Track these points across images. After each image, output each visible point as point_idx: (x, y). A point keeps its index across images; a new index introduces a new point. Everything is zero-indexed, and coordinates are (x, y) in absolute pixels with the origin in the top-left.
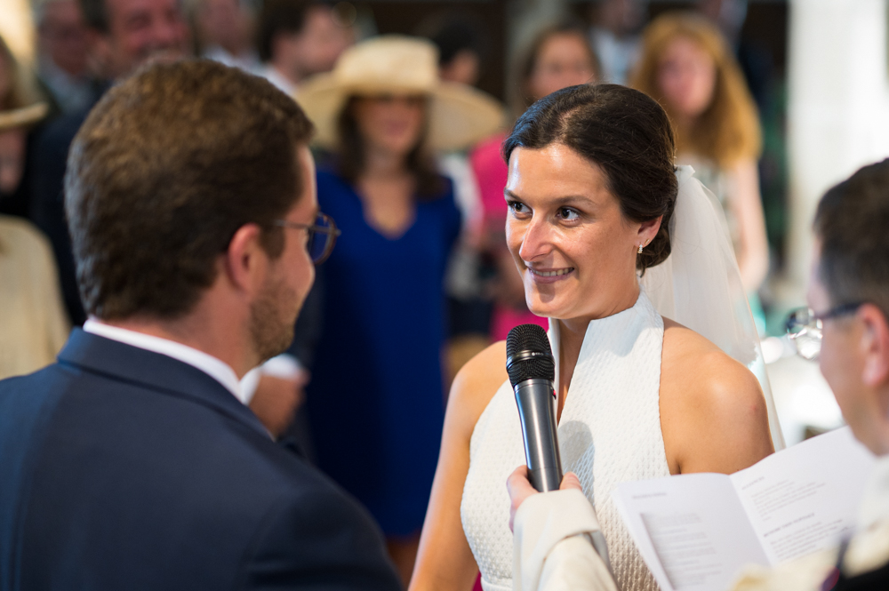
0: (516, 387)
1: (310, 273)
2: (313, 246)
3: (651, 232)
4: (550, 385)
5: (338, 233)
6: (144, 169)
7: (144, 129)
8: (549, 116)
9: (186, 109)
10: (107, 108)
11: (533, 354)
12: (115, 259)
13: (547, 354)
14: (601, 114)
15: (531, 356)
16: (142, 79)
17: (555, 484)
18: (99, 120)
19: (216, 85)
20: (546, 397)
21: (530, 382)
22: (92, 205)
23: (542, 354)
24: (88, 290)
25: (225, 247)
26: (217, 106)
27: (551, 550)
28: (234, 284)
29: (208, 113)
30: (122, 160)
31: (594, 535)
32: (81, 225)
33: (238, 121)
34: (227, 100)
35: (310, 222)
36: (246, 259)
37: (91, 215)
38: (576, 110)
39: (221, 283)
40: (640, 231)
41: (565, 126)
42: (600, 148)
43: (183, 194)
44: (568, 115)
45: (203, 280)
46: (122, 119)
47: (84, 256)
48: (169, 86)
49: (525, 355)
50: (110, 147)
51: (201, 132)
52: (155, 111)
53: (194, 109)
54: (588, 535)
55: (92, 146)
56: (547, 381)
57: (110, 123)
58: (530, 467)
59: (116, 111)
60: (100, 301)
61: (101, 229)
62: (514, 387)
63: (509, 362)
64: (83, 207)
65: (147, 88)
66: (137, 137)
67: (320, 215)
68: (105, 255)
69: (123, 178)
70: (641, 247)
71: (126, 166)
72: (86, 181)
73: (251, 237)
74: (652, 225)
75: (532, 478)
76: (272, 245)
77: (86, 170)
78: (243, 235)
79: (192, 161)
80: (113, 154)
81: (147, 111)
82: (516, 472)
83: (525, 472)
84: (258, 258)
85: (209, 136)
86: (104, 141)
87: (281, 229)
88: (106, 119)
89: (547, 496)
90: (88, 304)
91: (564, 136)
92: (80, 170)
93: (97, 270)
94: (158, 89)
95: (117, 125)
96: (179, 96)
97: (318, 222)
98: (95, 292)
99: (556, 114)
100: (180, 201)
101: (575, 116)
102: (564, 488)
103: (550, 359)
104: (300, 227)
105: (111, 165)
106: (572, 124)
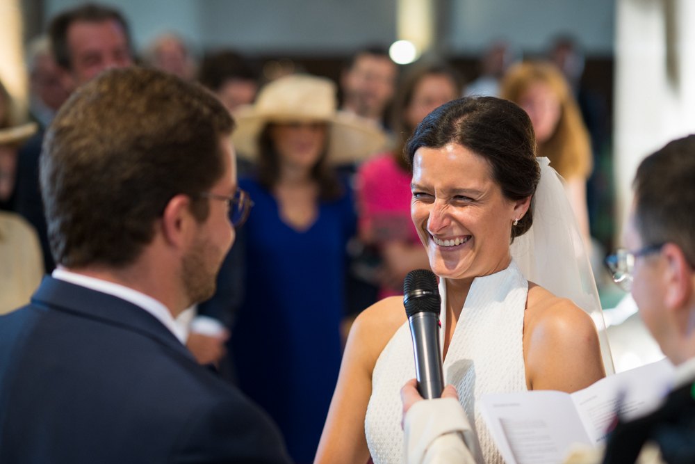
0: (411, 318)
1: (232, 235)
2: (233, 214)
3: (524, 208)
4: (437, 317)
5: (252, 204)
6: (100, 150)
7: (101, 119)
8: (445, 122)
9: (133, 105)
10: (74, 103)
11: (424, 293)
12: (77, 220)
13: (435, 293)
14: (485, 119)
15: (422, 294)
16: (101, 81)
17: (438, 393)
18: (67, 112)
19: (157, 87)
20: (434, 326)
21: (421, 314)
22: (60, 177)
23: (431, 293)
24: (57, 245)
25: (161, 213)
26: (158, 103)
27: (431, 443)
28: (169, 242)
29: (151, 108)
30: (83, 143)
31: (465, 434)
32: (51, 193)
33: (174, 115)
34: (165, 98)
35: (231, 196)
36: (178, 224)
37: (59, 185)
38: (466, 117)
39: (159, 241)
40: (516, 208)
41: (459, 130)
42: (488, 145)
43: (128, 170)
44: (460, 121)
45: (144, 238)
46: (85, 111)
47: (53, 218)
48: (122, 87)
49: (418, 293)
50: (75, 133)
51: (144, 122)
52: (110, 105)
53: (140, 104)
54: (461, 433)
55: (61, 132)
56: (435, 314)
57: (76, 115)
58: (419, 380)
59: (81, 105)
60: (66, 252)
61: (67, 195)
62: (409, 318)
63: (406, 299)
64: (53, 179)
65: (105, 88)
66: (95, 125)
67: (238, 189)
68: (69, 217)
69: (84, 157)
70: (517, 220)
71: (86, 148)
72: (56, 159)
73: (181, 205)
74: (524, 203)
75: (420, 389)
76: (200, 212)
77: (56, 150)
78: (175, 203)
79: (137, 144)
80: (78, 138)
81: (103, 106)
82: (408, 384)
83: (415, 383)
84: (188, 222)
85: (151, 125)
86: (70, 129)
87: (206, 200)
88: (73, 111)
89: (431, 402)
90: (56, 256)
91: (458, 137)
92: (52, 150)
93: (64, 228)
94: (113, 88)
95: (80, 116)
96: (129, 94)
97: (237, 195)
98: (62, 246)
99: (451, 120)
100: (127, 175)
101: (465, 121)
102: (444, 397)
103: (438, 297)
104: (222, 198)
105: (75, 146)
106: (463, 128)
